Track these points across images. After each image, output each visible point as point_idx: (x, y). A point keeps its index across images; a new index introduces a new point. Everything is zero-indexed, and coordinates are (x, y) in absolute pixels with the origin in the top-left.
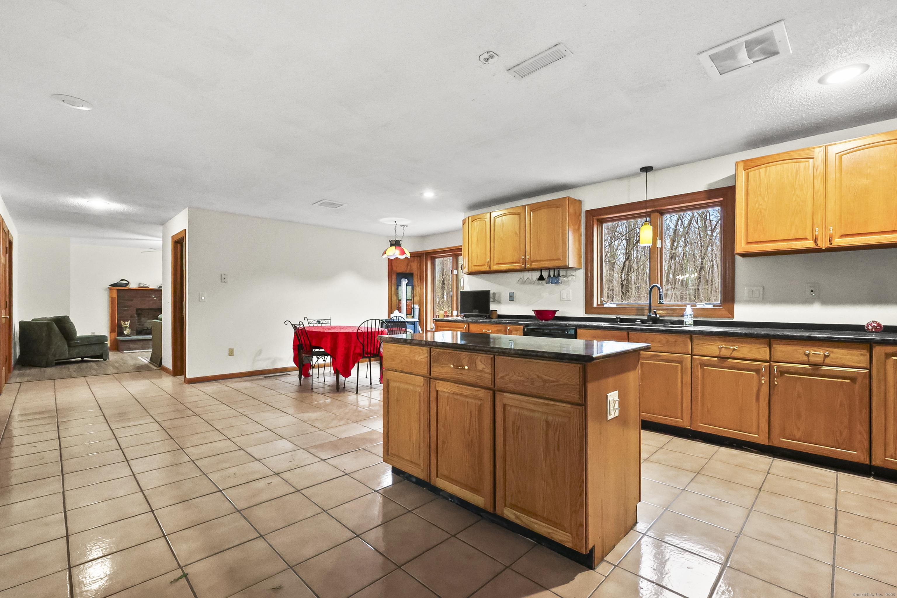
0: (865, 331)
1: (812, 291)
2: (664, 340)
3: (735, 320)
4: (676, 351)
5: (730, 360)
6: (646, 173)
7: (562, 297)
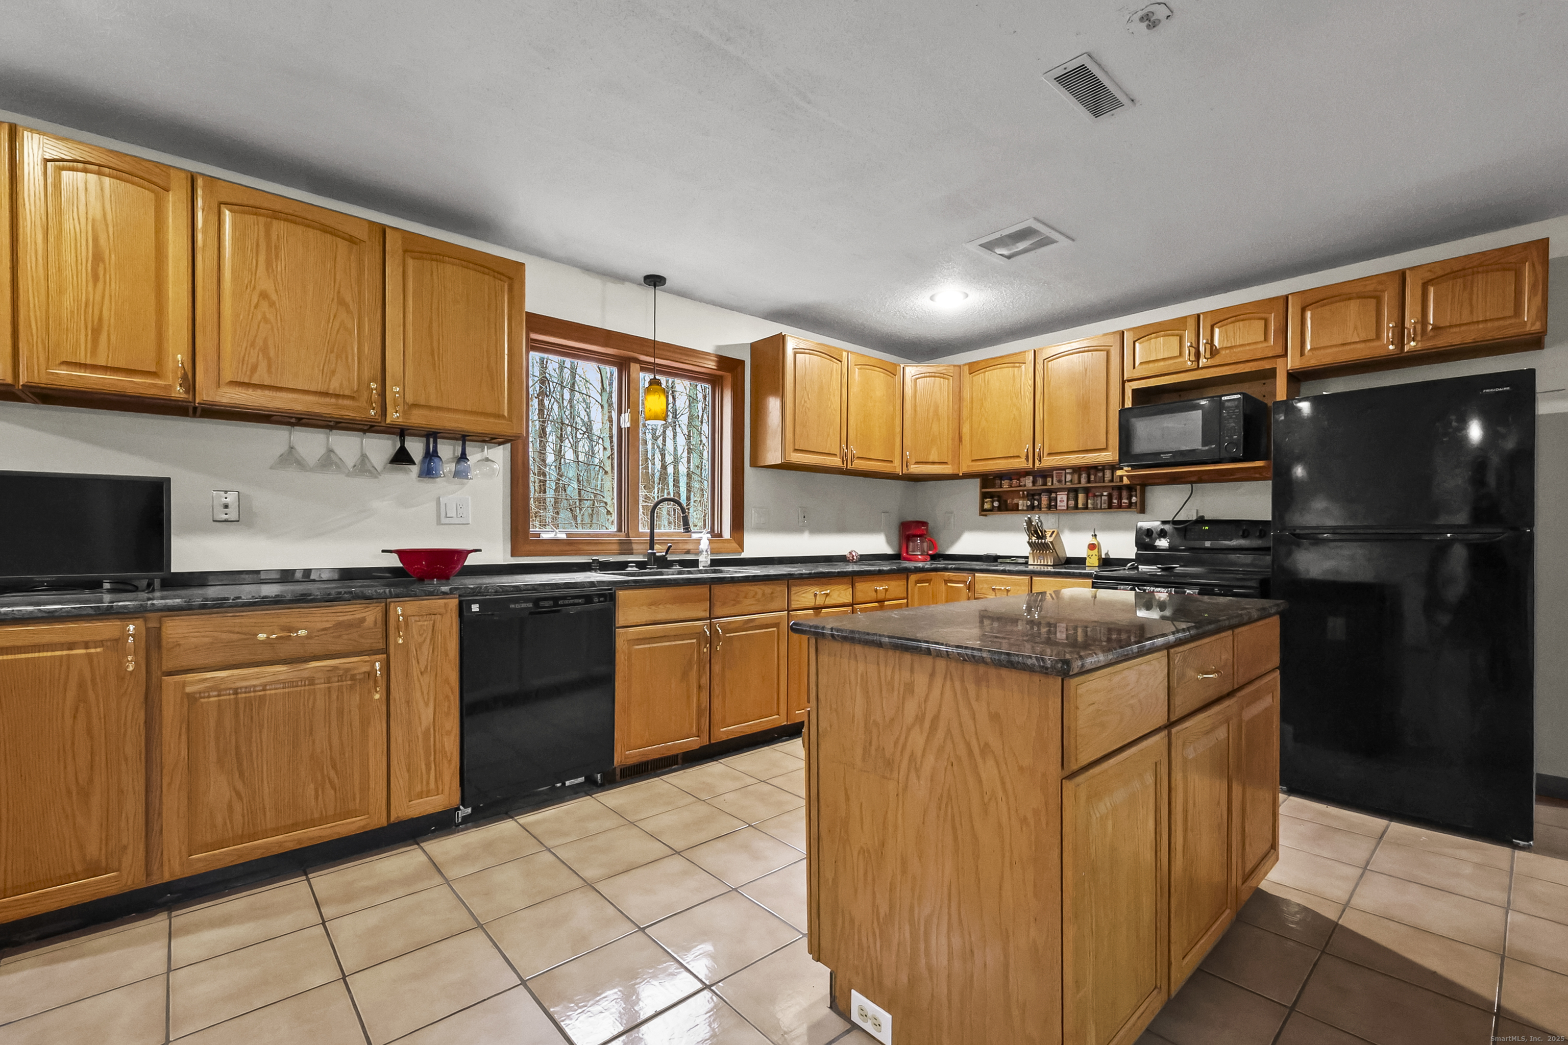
0: (848, 561)
1: (804, 517)
2: (760, 592)
3: (744, 555)
4: (776, 608)
5: (824, 610)
6: (655, 288)
7: (443, 514)
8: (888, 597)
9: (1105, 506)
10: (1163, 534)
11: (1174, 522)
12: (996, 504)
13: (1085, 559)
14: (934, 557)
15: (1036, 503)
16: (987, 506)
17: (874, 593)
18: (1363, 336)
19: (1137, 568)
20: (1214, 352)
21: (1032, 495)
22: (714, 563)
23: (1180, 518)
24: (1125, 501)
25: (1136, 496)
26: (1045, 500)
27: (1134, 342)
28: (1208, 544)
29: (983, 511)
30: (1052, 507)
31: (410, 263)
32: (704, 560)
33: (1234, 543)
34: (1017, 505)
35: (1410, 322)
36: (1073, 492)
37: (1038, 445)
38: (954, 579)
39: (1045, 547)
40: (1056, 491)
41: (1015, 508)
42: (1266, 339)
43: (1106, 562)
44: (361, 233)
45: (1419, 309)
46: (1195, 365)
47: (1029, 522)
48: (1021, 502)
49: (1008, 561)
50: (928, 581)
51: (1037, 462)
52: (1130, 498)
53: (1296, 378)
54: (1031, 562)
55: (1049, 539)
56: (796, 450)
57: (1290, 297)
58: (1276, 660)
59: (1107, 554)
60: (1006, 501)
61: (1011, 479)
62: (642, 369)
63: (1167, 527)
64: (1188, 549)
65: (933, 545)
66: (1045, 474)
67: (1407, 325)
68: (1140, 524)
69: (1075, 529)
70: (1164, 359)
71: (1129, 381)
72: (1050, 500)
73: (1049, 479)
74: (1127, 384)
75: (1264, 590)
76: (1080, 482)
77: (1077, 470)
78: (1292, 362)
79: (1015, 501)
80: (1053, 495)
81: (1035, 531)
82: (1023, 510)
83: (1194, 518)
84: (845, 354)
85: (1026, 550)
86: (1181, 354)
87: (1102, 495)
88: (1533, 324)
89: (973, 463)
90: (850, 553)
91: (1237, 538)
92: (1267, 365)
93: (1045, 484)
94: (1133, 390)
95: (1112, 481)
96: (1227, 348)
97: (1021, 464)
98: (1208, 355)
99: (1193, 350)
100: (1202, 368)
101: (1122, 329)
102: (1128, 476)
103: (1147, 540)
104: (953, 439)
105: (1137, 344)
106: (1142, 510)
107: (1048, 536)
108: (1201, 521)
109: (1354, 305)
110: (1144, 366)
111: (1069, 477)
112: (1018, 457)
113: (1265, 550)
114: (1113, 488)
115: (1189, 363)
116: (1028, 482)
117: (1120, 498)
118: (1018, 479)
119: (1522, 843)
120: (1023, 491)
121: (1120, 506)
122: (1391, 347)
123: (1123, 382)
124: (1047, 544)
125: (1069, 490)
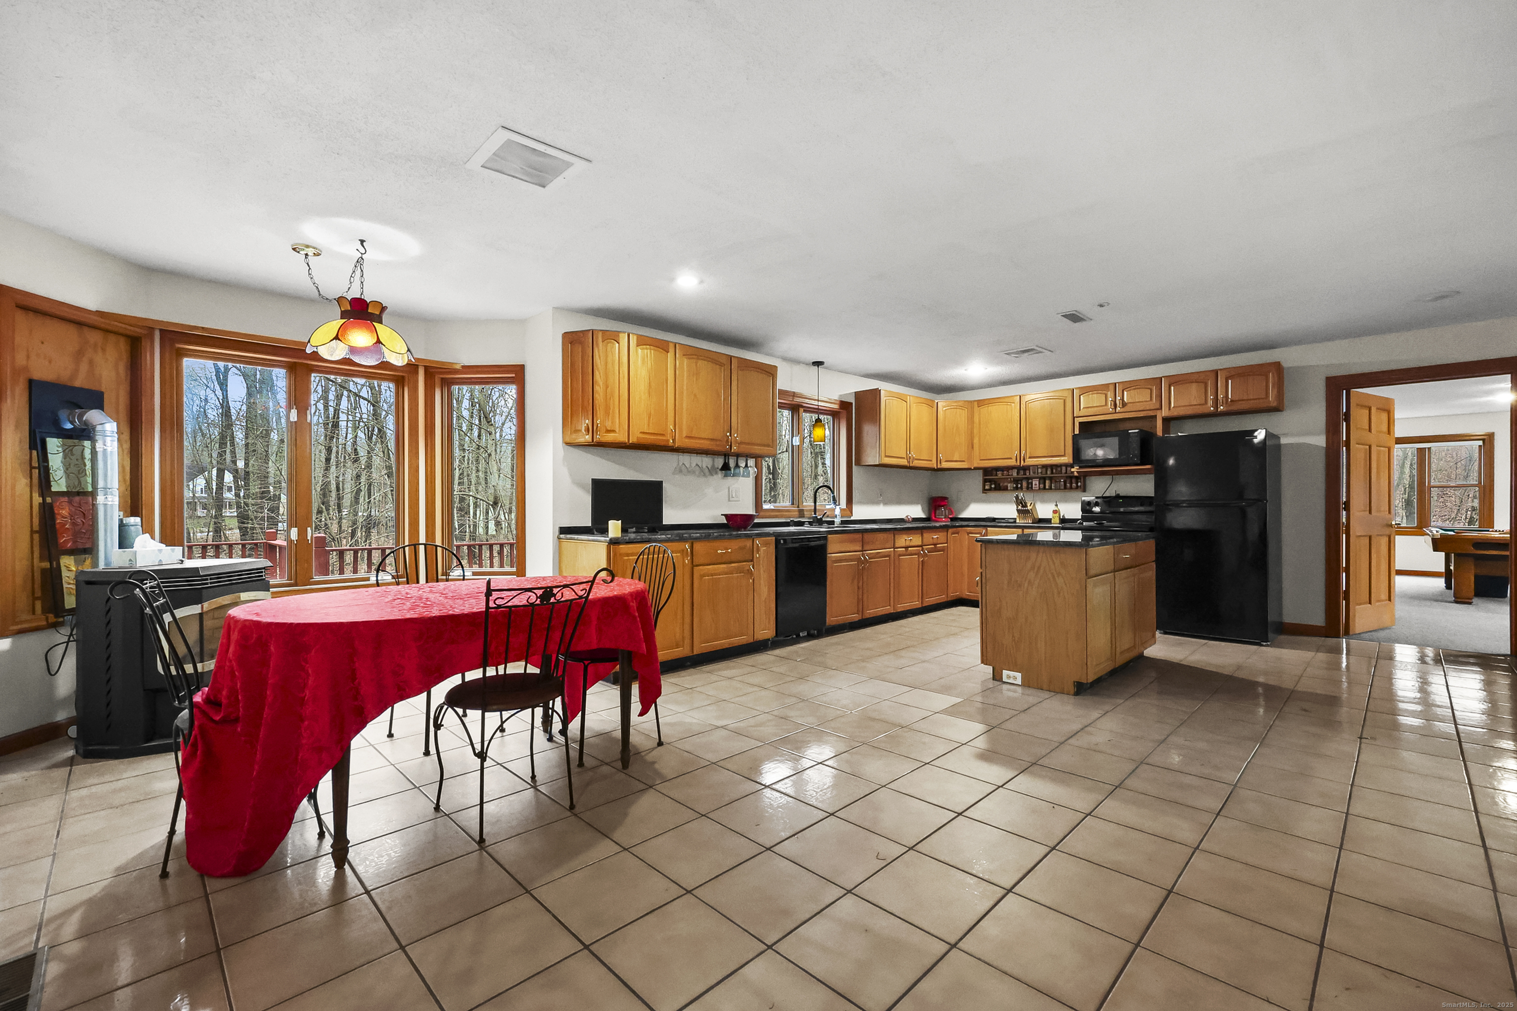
0: (906, 521)
1: (881, 495)
3: (852, 518)
4: (889, 547)
5: (909, 549)
6: (818, 367)
7: (731, 496)
8: (939, 542)
9: (1063, 487)
10: (1097, 504)
11: (1103, 497)
12: (993, 486)
13: (1051, 519)
14: (952, 519)
15: (1019, 486)
16: (987, 487)
17: (931, 540)
18: (1199, 402)
19: (1082, 524)
20: (1124, 404)
21: (1016, 481)
22: (843, 522)
23: (1107, 494)
24: (1074, 485)
25: (1081, 482)
26: (1025, 484)
27: (1080, 396)
28: (1122, 510)
29: (985, 491)
30: (1029, 488)
31: (740, 372)
32: (837, 521)
33: (1136, 509)
34: (1007, 486)
35: (1220, 396)
36: (1043, 480)
37: (1023, 453)
38: (973, 531)
39: (1028, 512)
40: (1032, 478)
41: (1005, 489)
42: (1151, 399)
43: (1063, 521)
44: (724, 360)
45: (1224, 391)
46: (1114, 411)
47: (1017, 497)
48: (1009, 485)
49: (1003, 521)
50: (958, 533)
51: (1022, 462)
52: (1077, 484)
53: (1167, 421)
54: (1018, 521)
55: (1029, 508)
56: (886, 456)
57: (1163, 379)
58: (1154, 558)
59: (1063, 516)
60: (999, 484)
61: (1003, 471)
62: (805, 411)
63: (1099, 500)
64: (1111, 513)
65: (951, 512)
66: (1026, 469)
67: (1219, 398)
68: (1083, 498)
69: (1043, 501)
70: (1097, 407)
71: (1077, 417)
72: (1028, 483)
73: (1028, 471)
74: (1076, 419)
75: (1151, 530)
76: (1047, 473)
77: (1045, 467)
78: (1165, 412)
79: (1006, 484)
80: (1030, 481)
81: (1020, 502)
82: (1010, 490)
83: (1114, 495)
84: (909, 397)
85: (1014, 514)
86: (1106, 404)
87: (1061, 481)
88: (1274, 403)
89: (981, 462)
90: (907, 517)
91: (1138, 506)
92: (1151, 413)
93: (1025, 474)
94: (1079, 423)
95: (1066, 473)
96: (1131, 403)
97: (1012, 462)
98: (1121, 406)
99: (1113, 403)
100: (1118, 413)
101: (1072, 387)
102: (1077, 472)
103: (1088, 508)
104: (968, 447)
105: (1081, 396)
106: (1084, 491)
107: (1028, 505)
108: (1118, 497)
109: (1194, 386)
110: (1085, 410)
111: (1040, 471)
112: (1011, 458)
113: (1151, 512)
114: (1067, 477)
115: (1111, 410)
116: (1014, 473)
117: (1071, 483)
118: (1008, 471)
119: (1264, 643)
120: (1011, 478)
121: (1071, 488)
122: (1212, 409)
123: (1074, 418)
124: (1028, 510)
125: (1040, 478)
